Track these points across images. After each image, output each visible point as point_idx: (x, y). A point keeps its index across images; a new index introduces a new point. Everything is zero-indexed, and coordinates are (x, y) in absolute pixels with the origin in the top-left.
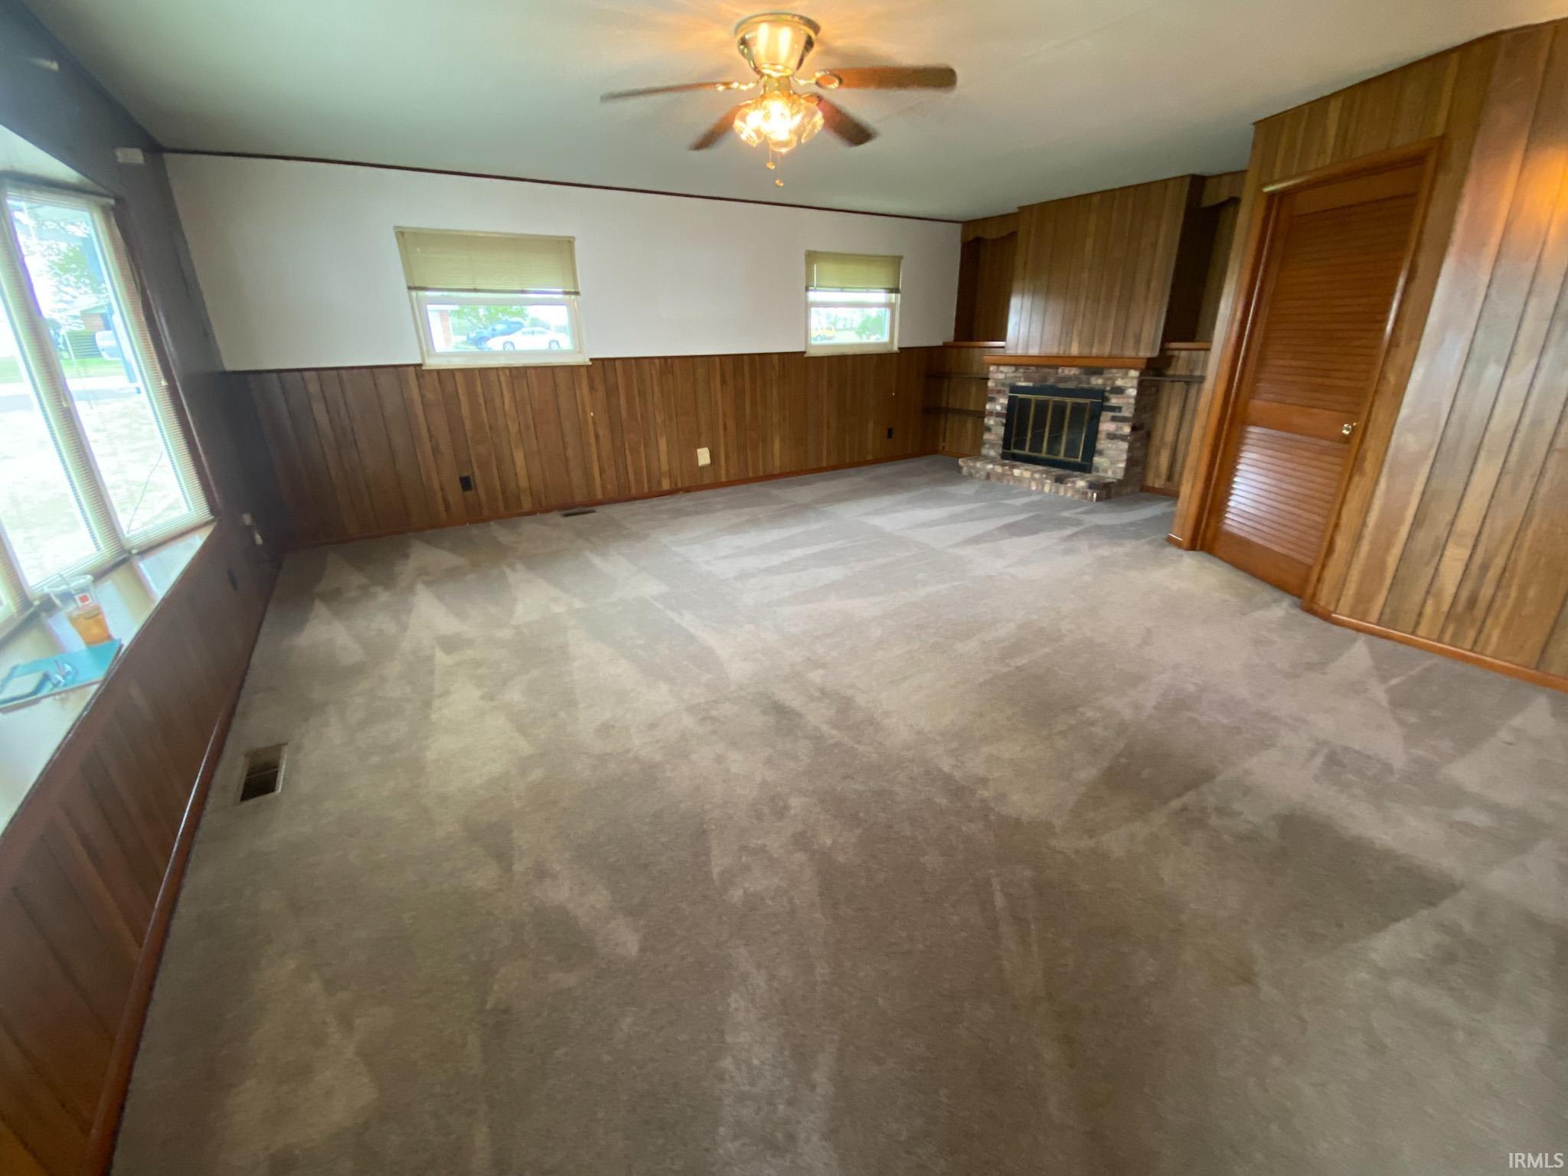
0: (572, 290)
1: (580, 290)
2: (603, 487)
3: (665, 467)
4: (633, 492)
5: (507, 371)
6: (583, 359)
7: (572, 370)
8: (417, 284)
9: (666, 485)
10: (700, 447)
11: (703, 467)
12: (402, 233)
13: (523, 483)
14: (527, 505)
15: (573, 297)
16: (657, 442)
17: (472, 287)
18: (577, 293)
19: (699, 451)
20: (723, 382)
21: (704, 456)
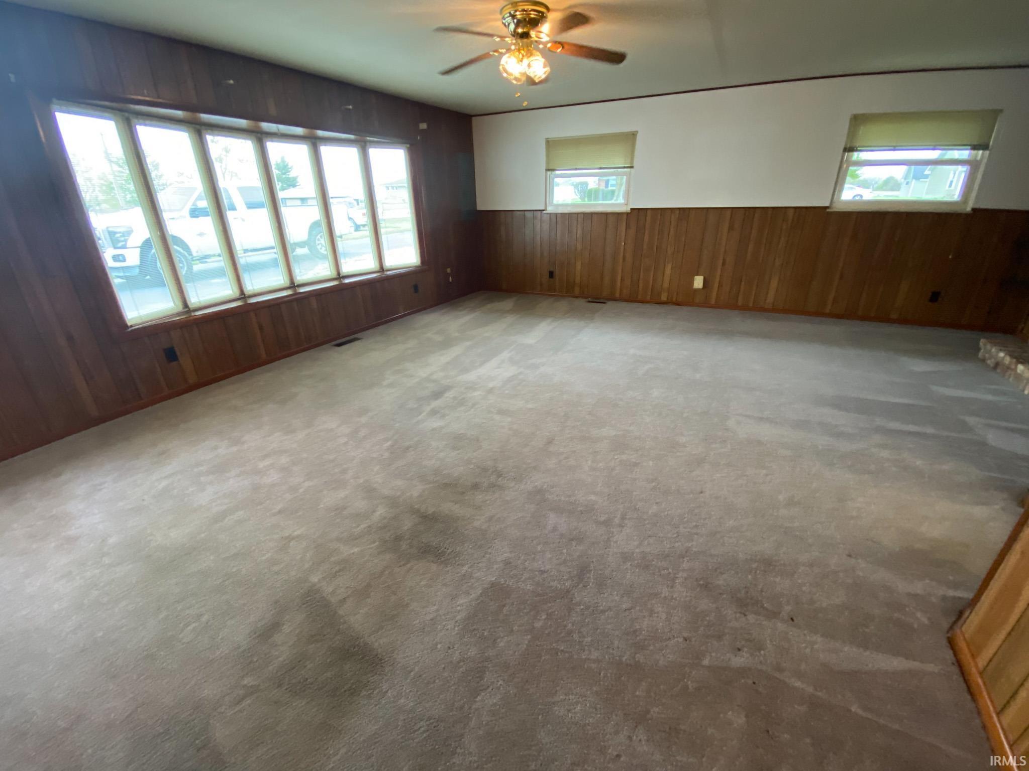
0: (629, 165)
1: (634, 165)
2: (621, 290)
3: (666, 285)
4: (640, 297)
5: (583, 215)
6: (627, 209)
7: (618, 215)
8: (551, 168)
9: (664, 298)
10: (697, 275)
11: (697, 290)
12: (548, 141)
13: (578, 280)
14: (577, 291)
15: (628, 170)
16: (665, 265)
17: (574, 167)
18: (632, 167)
19: (696, 277)
20: (731, 228)
21: (698, 282)
